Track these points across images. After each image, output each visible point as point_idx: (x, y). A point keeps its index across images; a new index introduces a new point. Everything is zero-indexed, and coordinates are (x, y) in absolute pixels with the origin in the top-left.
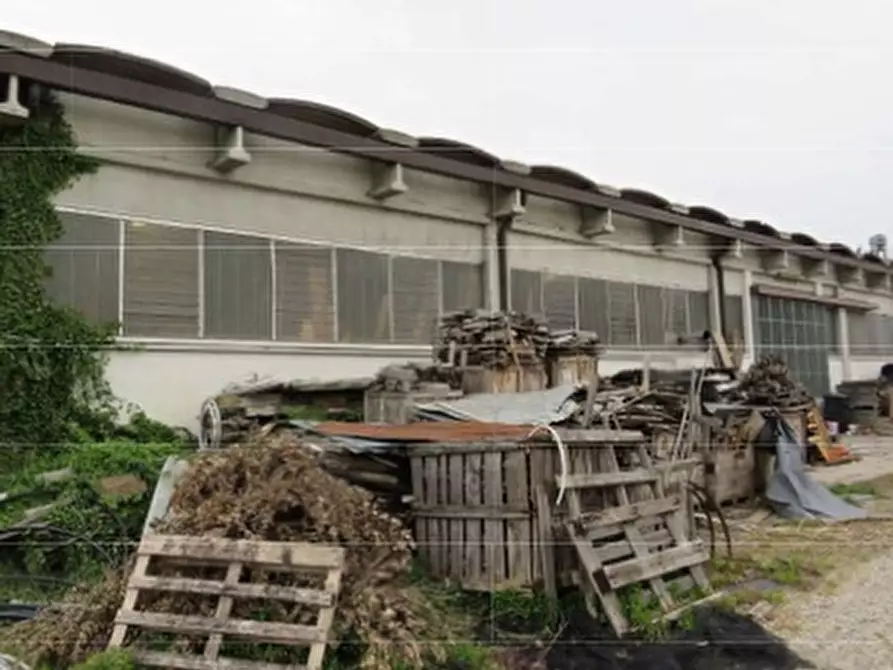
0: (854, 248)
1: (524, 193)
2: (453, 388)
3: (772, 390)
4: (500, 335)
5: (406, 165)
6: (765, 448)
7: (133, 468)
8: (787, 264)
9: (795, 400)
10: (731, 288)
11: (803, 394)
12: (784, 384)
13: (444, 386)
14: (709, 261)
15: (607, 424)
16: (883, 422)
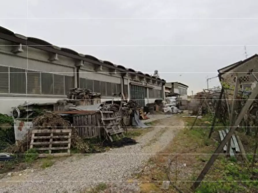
0: (150, 75)
1: (83, 61)
2: (74, 104)
3: (133, 105)
4: (82, 94)
5: (58, 54)
6: (132, 115)
7: (8, 122)
8: (137, 78)
9: (138, 107)
10: (126, 83)
11: (139, 106)
12: (136, 103)
13: (72, 104)
14: (121, 77)
15: (107, 110)
16: (154, 112)
